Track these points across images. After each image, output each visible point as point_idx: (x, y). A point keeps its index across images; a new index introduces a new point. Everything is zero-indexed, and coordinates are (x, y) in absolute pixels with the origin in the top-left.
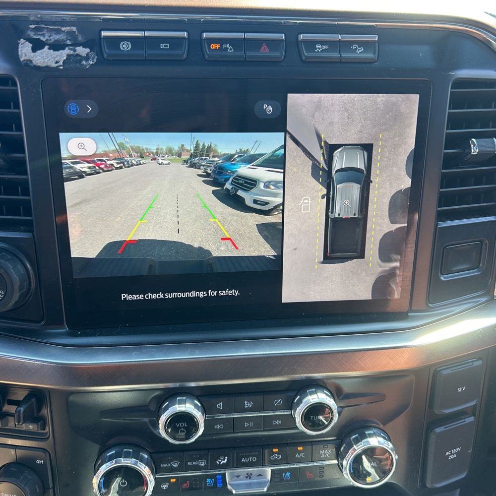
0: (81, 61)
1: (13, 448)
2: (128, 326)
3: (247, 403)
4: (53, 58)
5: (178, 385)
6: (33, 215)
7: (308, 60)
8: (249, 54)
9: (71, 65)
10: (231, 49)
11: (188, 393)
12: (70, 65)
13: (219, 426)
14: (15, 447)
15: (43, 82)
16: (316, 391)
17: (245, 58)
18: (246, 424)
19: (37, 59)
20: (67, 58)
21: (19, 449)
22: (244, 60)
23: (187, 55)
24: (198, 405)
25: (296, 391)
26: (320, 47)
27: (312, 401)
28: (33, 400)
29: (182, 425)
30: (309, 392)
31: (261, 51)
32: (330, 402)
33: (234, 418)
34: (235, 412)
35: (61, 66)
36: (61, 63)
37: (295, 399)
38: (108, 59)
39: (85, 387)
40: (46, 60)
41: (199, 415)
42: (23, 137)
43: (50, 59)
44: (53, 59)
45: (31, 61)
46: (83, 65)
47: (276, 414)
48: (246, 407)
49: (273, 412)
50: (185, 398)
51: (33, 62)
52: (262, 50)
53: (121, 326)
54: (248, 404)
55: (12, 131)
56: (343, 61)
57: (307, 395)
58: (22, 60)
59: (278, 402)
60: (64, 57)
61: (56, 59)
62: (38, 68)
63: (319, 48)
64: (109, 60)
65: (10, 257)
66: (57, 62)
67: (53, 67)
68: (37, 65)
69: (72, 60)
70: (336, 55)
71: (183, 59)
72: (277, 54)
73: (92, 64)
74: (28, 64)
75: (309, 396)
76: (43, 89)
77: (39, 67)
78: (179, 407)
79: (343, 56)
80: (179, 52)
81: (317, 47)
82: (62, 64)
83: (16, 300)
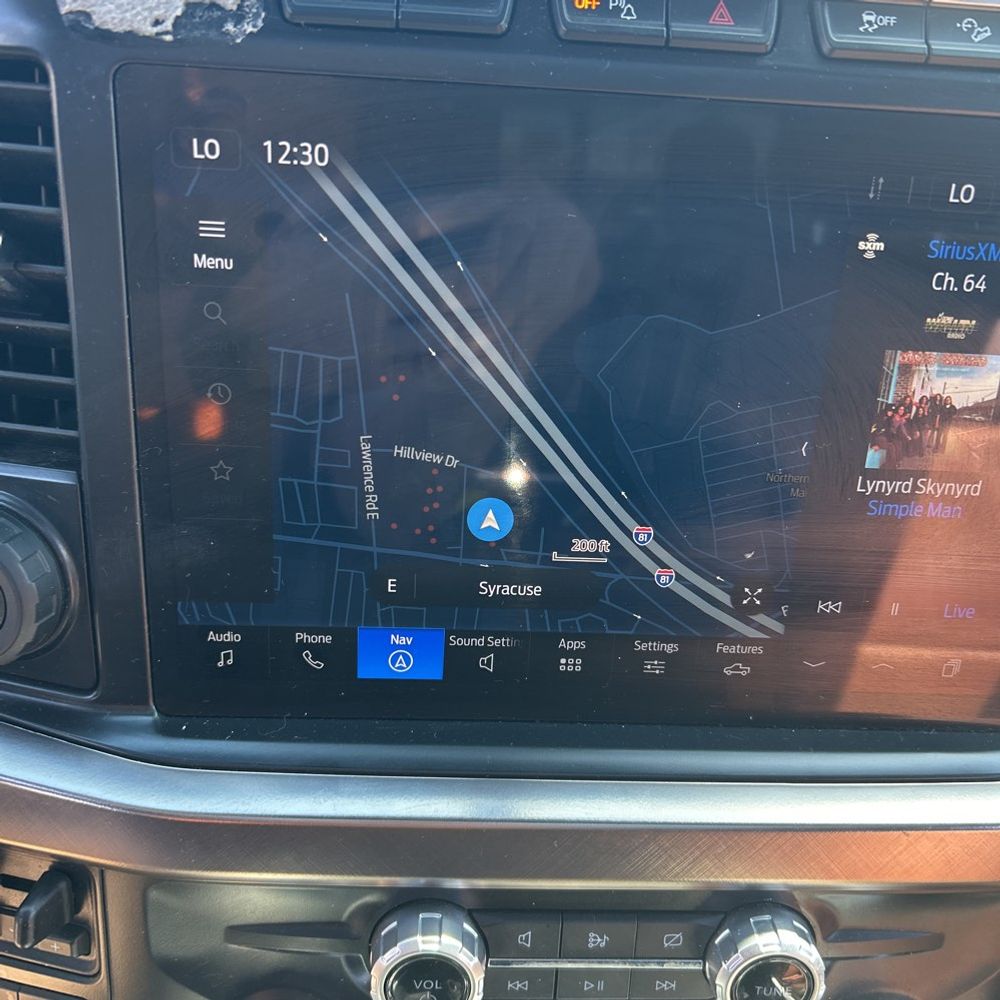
0: (222, 22)
1: (14, 990)
2: (308, 718)
3: (595, 938)
4: (146, 9)
5: (421, 881)
6: (80, 425)
7: (837, 54)
8: (678, 27)
9: (197, 33)
10: (629, 13)
11: (448, 902)
12: (191, 31)
13: (519, 985)
14: (18, 986)
15: (118, 76)
16: (772, 921)
17: (668, 40)
18: (588, 986)
19: (104, 9)
20: (184, 13)
21: (24, 992)
22: (663, 44)
23: (510, 23)
24: (473, 936)
25: (722, 916)
26: (872, 18)
27: (763, 950)
28: (63, 885)
29: (428, 985)
30: (756, 923)
31: (711, 22)
32: (809, 954)
33: (557, 970)
34: (563, 955)
35: (167, 33)
36: (168, 25)
37: (716, 934)
38: (295, 21)
39: (191, 869)
40: (128, 15)
41: (472, 964)
42: (59, 224)
43: (138, 13)
44: (146, 14)
45: (88, 16)
46: (227, 33)
47: (666, 967)
48: (591, 945)
49: (658, 963)
50: (438, 916)
51: (94, 17)
52: (715, 18)
53: (289, 715)
54: (596, 940)
55: (39, 203)
56: (933, 61)
57: (750, 933)
58: (63, 10)
59: (674, 939)
60: (177, 8)
61: (156, 13)
62: (105, 35)
63: (870, 23)
64: (299, 25)
65: (17, 530)
66: (157, 23)
67: (147, 34)
68: (106, 27)
69: (197, 20)
70: (914, 44)
71: (499, 32)
72: (752, 33)
73: (251, 33)
74: (79, 22)
75: (756, 936)
76: (118, 95)
77: (108, 31)
78: (424, 942)
79: (933, 47)
80: (489, 13)
81: (866, 18)
82: (170, 28)
83: (29, 641)
